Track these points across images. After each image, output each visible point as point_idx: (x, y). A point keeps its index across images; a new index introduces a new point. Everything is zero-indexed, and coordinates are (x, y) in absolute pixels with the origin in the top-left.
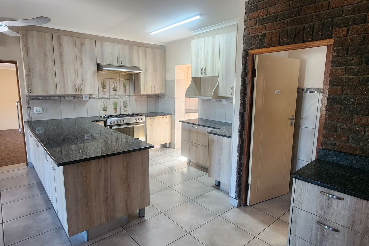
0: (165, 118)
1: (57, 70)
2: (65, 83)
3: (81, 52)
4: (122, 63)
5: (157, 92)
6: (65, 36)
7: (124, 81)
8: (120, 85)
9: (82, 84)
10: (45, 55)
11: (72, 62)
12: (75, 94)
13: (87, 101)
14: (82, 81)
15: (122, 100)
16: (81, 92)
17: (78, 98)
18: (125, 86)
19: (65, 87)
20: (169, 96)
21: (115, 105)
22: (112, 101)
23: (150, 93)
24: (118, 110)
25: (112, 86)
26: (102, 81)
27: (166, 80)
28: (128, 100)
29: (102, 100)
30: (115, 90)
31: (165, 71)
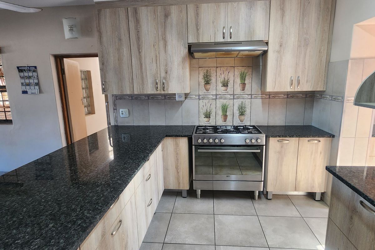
0: (316, 142)
1: (133, 60)
2: (143, 78)
3: (165, 28)
4: (231, 38)
5: (306, 87)
6: (143, 8)
7: (243, 69)
8: (234, 78)
9: (165, 78)
10: (120, 40)
11: (152, 45)
12: (156, 92)
13: (181, 103)
14: (166, 73)
15: (237, 103)
16: (164, 90)
17: (170, 98)
18: (243, 78)
19: (143, 82)
20: (332, 96)
21: (225, 109)
22: (220, 102)
23: (289, 89)
24: (229, 118)
25: (220, 79)
26: (205, 71)
27: (331, 61)
28: (247, 102)
29: (204, 101)
30: (225, 84)
31: (330, 42)
